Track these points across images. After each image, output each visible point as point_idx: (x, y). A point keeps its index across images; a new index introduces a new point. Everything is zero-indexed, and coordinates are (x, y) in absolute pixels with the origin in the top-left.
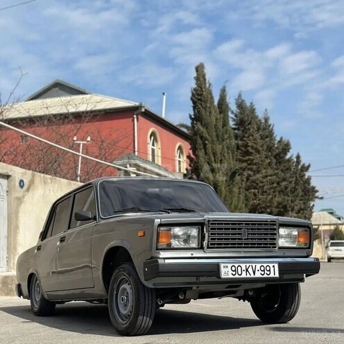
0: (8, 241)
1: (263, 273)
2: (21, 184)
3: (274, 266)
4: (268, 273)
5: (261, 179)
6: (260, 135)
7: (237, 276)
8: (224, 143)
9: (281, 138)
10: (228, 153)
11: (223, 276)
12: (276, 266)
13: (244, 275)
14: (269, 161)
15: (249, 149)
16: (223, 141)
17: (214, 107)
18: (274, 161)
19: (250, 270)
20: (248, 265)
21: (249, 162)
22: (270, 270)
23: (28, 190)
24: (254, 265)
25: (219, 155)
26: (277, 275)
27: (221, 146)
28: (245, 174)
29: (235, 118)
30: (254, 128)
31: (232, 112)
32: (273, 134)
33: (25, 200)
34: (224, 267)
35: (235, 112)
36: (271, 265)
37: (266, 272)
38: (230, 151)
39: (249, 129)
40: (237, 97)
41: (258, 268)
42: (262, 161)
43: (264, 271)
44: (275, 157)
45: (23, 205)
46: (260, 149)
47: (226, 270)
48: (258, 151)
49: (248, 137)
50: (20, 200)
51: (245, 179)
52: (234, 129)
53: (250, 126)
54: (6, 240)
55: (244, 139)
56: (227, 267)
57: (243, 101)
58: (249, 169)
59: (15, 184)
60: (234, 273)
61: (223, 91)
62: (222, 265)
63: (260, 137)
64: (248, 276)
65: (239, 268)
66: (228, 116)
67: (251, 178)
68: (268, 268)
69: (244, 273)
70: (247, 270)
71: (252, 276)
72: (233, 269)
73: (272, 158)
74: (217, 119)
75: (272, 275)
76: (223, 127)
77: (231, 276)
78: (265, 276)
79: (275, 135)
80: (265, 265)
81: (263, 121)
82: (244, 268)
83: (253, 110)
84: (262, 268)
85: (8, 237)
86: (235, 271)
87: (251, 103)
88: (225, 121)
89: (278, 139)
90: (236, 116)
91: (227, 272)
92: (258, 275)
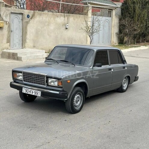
0: (22, 38)
2: (28, 16)
7: (27, 93)
11: (23, 92)
12: (40, 92)
13: (29, 93)
19: (31, 92)
20: (31, 90)
23: (31, 18)
24: (32, 90)
26: (40, 96)
33: (30, 22)
36: (38, 92)
41: (34, 92)
45: (29, 24)
50: (27, 23)
54: (21, 37)
59: (25, 17)
62: (23, 88)
64: (30, 94)
68: (37, 93)
69: (29, 92)
71: (32, 94)
75: (38, 95)
77: (25, 92)
78: (36, 95)
82: (29, 91)
84: (35, 92)
85: (22, 36)
91: (24, 91)
92: (33, 94)
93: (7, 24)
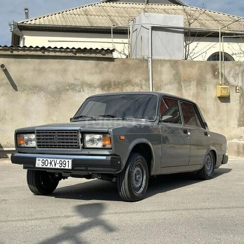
1: (61, 165)
4: (64, 166)
7: (44, 166)
11: (37, 166)
12: (70, 161)
13: (48, 166)
19: (53, 163)
22: (65, 164)
24: (55, 160)
26: (70, 167)
36: (67, 161)
37: (63, 165)
41: (58, 162)
56: (40, 160)
60: (43, 164)
62: (37, 159)
64: (51, 167)
65: (47, 161)
69: (49, 164)
70: (51, 163)
71: (54, 167)
72: (43, 161)
75: (67, 167)
77: (41, 166)
78: (62, 167)
80: (63, 160)
82: (49, 162)
84: (61, 163)
91: (39, 164)
93: (238, 91)
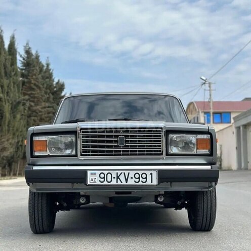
1: (137, 180)
3: (151, 174)
4: (144, 180)
5: (40, 109)
6: (42, 76)
7: (105, 183)
8: (11, 79)
9: (59, 81)
10: (14, 87)
11: (89, 183)
12: (155, 174)
13: (114, 182)
14: (48, 96)
15: (32, 85)
16: (11, 77)
17: (4, 49)
18: (52, 96)
19: (122, 178)
20: (119, 173)
21: (32, 96)
22: (146, 178)
24: (126, 173)
25: (6, 88)
27: (8, 81)
28: (28, 104)
29: (23, 61)
30: (37, 70)
31: (21, 56)
32: (52, 76)
34: (91, 174)
35: (23, 56)
36: (148, 173)
37: (141, 179)
38: (16, 86)
39: (33, 70)
40: (25, 45)
41: (131, 175)
42: (42, 95)
43: (139, 178)
44: (53, 94)
46: (41, 86)
47: (93, 177)
48: (39, 88)
49: (32, 76)
51: (27, 109)
52: (22, 69)
53: (34, 68)
55: (29, 77)
56: (95, 174)
57: (30, 48)
58: (30, 101)
60: (102, 180)
61: (13, 38)
62: (89, 173)
63: (41, 78)
64: (119, 183)
65: (109, 175)
66: (16, 58)
67: (31, 108)
68: (144, 176)
69: (114, 180)
70: (118, 178)
71: (124, 183)
72: (102, 176)
73: (50, 94)
74: (6, 59)
75: (149, 183)
76: (11, 66)
77: (99, 183)
78: (140, 183)
79: (53, 77)
80: (140, 173)
81: (45, 66)
82: (114, 175)
83: (37, 57)
84: (137, 176)
86: (104, 178)
87: (37, 52)
88: (13, 62)
89: (56, 80)
90: (24, 59)
91: (94, 180)
92: (131, 182)
